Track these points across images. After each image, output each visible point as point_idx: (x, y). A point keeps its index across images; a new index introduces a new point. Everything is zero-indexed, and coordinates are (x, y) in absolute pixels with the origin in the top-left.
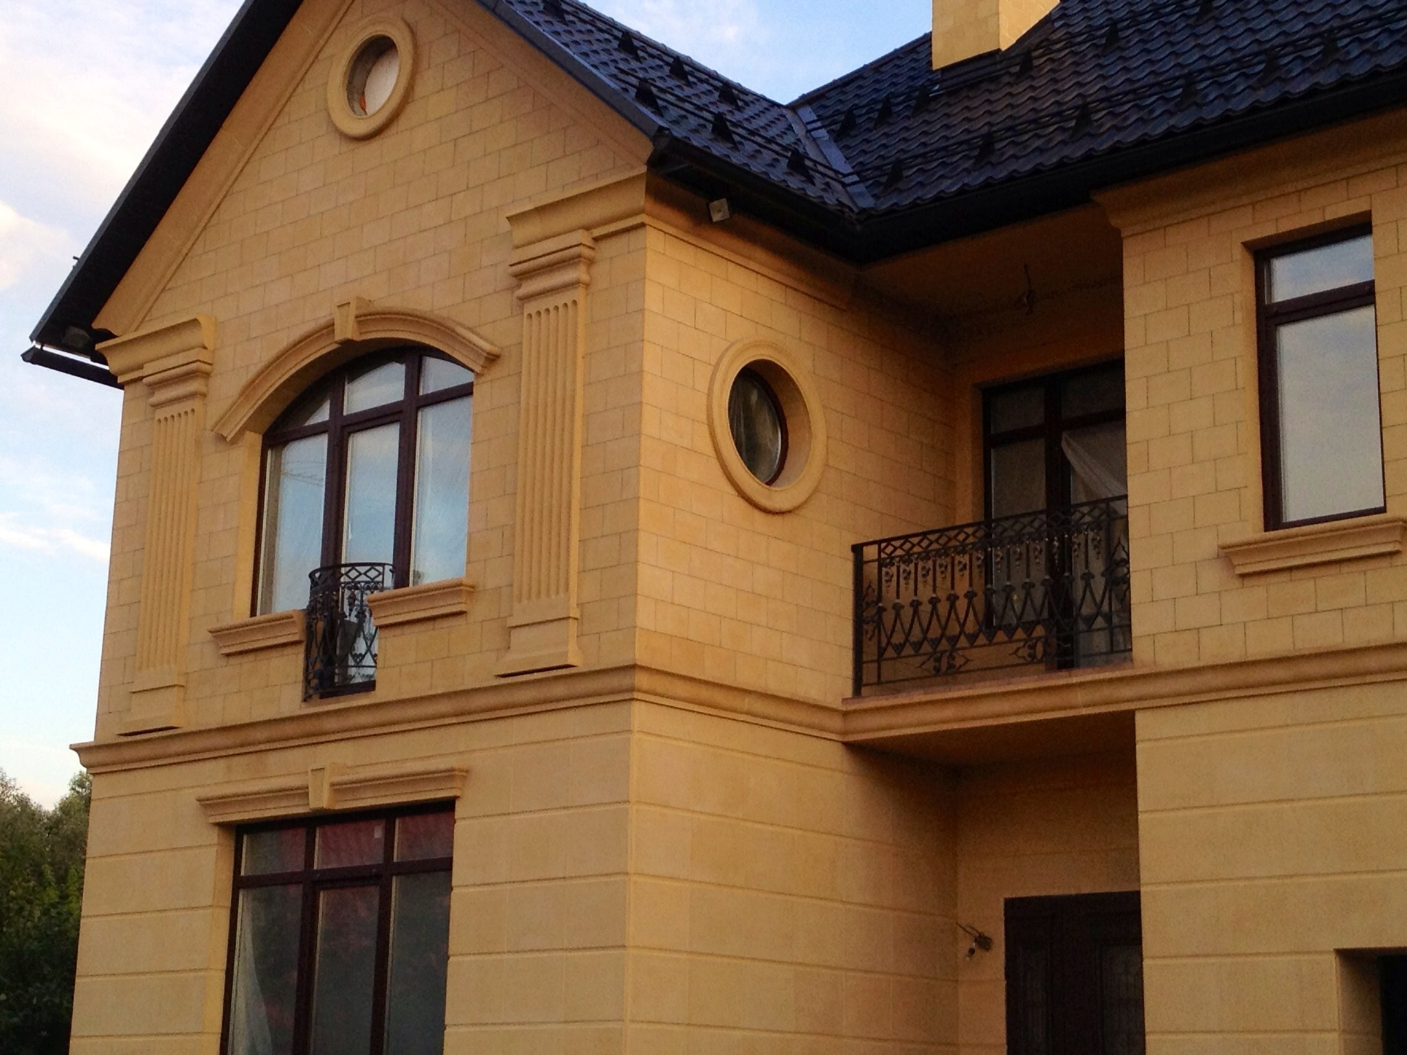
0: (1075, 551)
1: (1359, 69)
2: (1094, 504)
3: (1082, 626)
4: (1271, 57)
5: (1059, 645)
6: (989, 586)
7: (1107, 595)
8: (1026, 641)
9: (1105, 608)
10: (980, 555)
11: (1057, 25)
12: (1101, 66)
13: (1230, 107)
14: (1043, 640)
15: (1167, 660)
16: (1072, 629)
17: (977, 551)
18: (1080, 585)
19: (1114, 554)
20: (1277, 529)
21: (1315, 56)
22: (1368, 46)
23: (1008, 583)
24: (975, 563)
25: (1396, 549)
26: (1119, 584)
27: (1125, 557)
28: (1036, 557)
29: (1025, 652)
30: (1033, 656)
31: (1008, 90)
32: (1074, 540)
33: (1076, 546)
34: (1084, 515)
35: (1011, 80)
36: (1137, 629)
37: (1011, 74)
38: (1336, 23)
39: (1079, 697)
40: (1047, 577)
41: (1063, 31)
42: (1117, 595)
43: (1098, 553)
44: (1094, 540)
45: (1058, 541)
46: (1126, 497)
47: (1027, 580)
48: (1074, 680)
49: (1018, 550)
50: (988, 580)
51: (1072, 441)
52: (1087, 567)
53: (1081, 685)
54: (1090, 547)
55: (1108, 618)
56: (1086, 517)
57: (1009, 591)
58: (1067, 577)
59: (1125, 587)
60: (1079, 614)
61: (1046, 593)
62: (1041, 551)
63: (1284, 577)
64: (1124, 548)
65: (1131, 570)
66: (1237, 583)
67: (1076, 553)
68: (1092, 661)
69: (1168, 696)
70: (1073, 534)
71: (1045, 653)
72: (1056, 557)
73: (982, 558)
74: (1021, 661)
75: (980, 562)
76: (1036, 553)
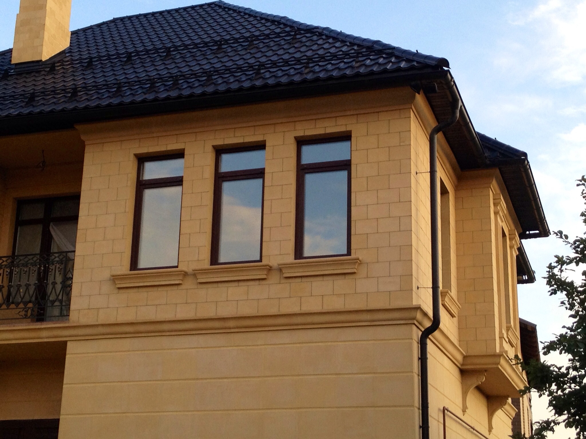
0: (50, 272)
1: (186, 92)
2: (61, 253)
3: (49, 304)
4: (152, 82)
5: (38, 312)
6: (10, 284)
7: (62, 292)
8: (24, 309)
9: (60, 297)
10: (8, 270)
11: (67, 55)
12: (84, 74)
13: (134, 99)
14: (31, 309)
15: (84, 321)
16: (45, 305)
17: (7, 268)
18: (50, 287)
19: (67, 275)
20: (135, 271)
21: (170, 85)
22: (190, 84)
23: (19, 283)
24: (5, 273)
25: (180, 283)
26: (67, 288)
27: (72, 276)
28: (33, 273)
29: (23, 313)
30: (26, 315)
31: (43, 77)
32: (50, 267)
33: (51, 270)
34: (56, 257)
35: (45, 73)
36: (73, 307)
37: (46, 71)
38: (179, 74)
39: (44, 334)
40: (37, 282)
41: (70, 58)
42: (66, 292)
43: (60, 274)
44: (59, 268)
45: (43, 267)
46: (74, 251)
47: (28, 283)
48: (43, 327)
49: (25, 269)
50: (10, 281)
51: (54, 226)
52: (55, 279)
53: (45, 328)
54: (57, 271)
55: (61, 301)
56: (57, 258)
57: (19, 286)
58: (45, 283)
59: (69, 289)
60: (48, 299)
61: (35, 289)
62: (35, 271)
63: (135, 290)
64: (71, 272)
65: (73, 282)
66: (117, 291)
67: (51, 273)
68: (52, 319)
69: (83, 336)
70: (50, 265)
71: (32, 314)
72: (42, 274)
73: (9, 271)
74: (21, 317)
75: (7, 273)
76: (33, 272)
